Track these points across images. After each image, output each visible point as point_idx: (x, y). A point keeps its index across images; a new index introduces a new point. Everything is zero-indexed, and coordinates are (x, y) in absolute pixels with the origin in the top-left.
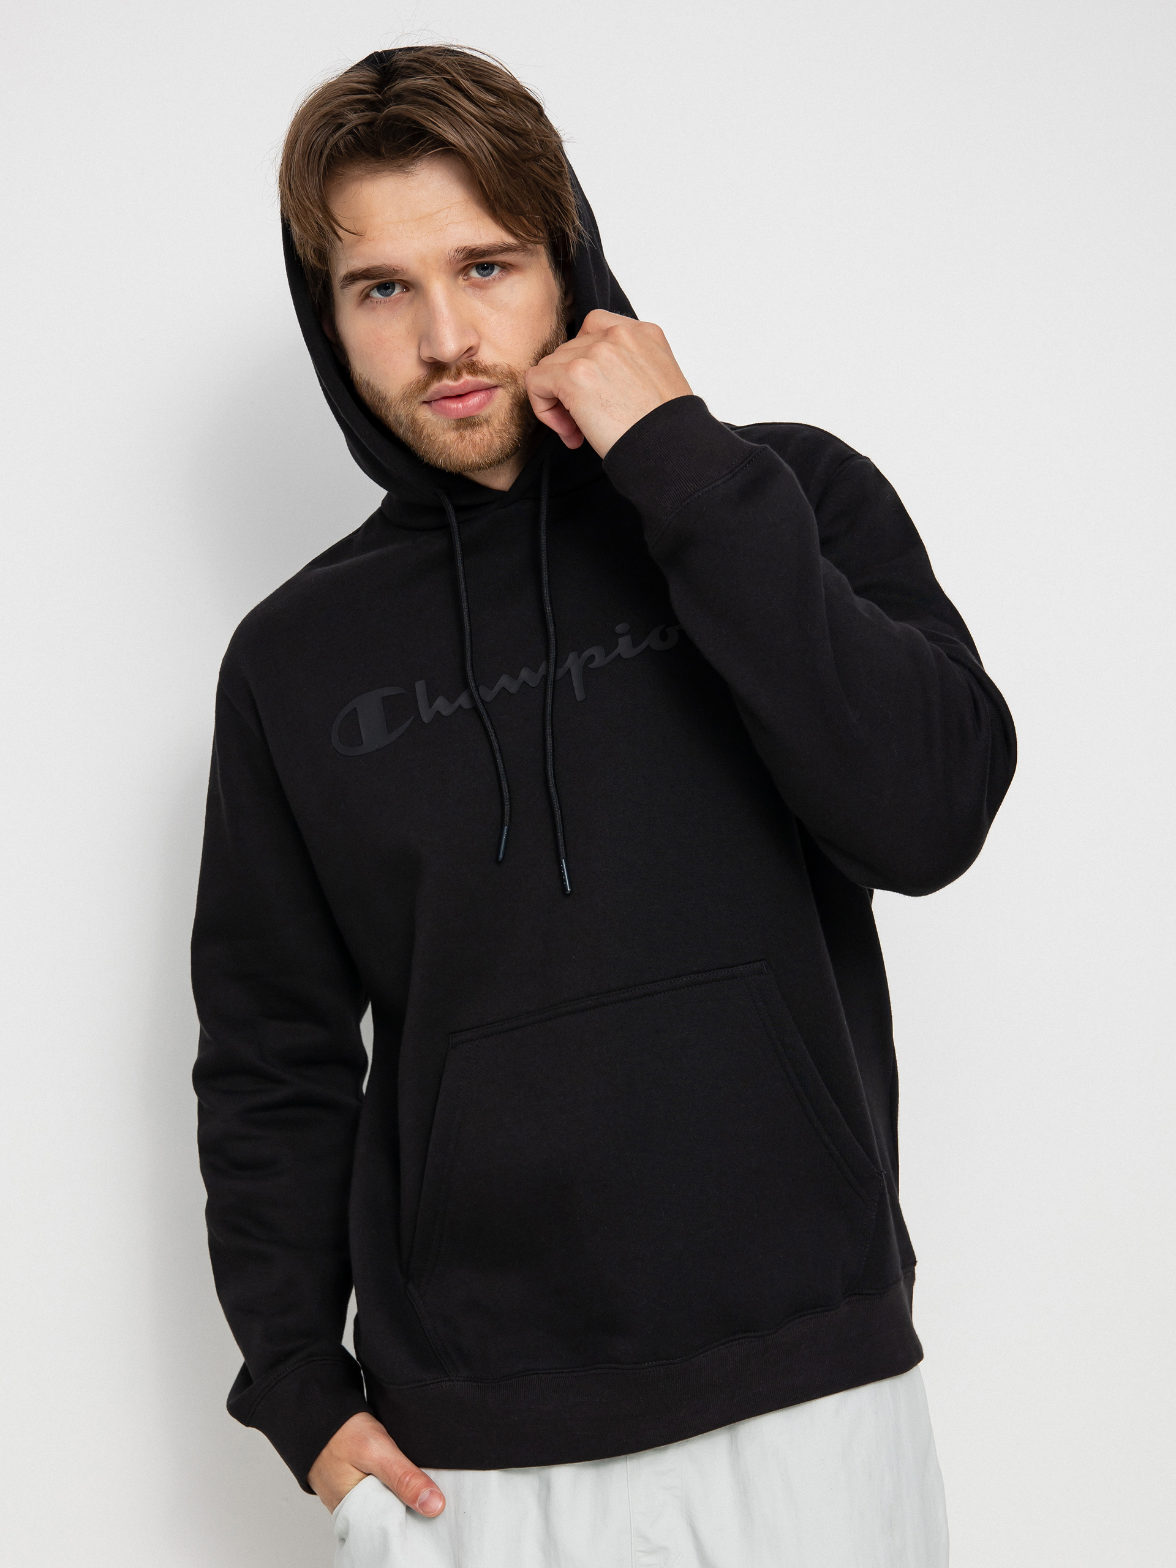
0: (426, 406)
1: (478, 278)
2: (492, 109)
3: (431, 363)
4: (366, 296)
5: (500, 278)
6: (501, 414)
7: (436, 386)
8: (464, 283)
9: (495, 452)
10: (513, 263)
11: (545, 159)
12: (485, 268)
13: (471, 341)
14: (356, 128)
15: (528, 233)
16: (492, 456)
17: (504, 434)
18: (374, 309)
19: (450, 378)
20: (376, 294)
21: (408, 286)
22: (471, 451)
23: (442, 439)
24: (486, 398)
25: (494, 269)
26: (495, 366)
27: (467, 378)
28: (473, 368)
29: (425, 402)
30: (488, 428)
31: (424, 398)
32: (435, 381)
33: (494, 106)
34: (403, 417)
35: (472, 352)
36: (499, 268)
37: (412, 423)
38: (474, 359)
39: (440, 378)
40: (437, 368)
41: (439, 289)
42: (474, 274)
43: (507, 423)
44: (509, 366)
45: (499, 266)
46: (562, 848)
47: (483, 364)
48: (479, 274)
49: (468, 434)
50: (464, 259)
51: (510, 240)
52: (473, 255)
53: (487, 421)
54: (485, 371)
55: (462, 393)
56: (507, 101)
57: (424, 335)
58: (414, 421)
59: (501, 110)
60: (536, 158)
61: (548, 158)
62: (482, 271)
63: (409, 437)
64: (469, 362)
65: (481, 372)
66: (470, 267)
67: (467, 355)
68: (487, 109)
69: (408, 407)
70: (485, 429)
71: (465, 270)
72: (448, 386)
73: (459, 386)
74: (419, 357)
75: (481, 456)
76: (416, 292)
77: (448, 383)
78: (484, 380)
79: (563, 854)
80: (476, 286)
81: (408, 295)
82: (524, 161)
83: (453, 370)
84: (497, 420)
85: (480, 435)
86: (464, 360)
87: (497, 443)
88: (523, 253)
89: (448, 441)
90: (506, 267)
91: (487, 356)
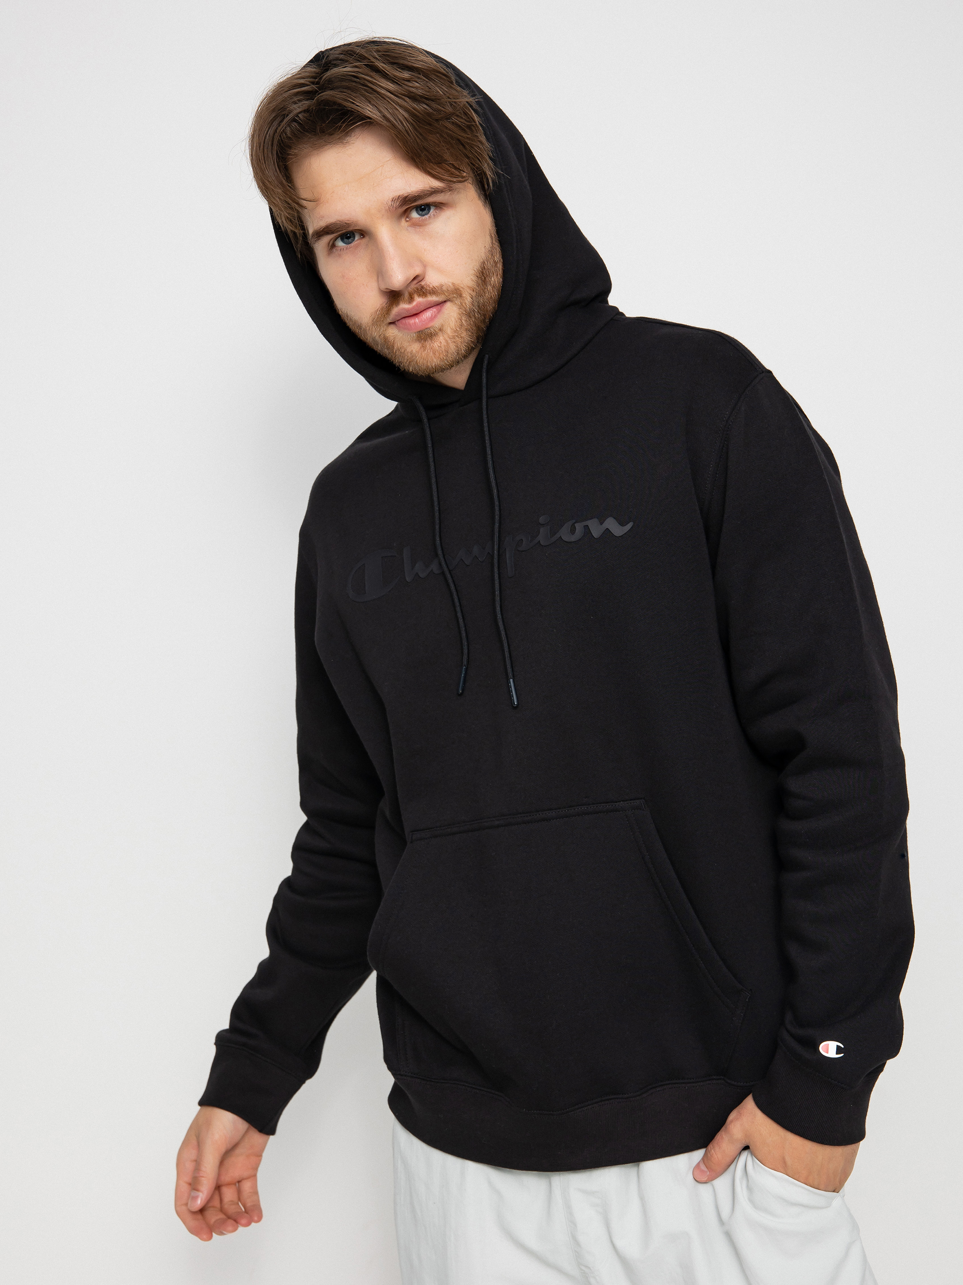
0: (392, 326)
1: (417, 218)
2: (406, 83)
3: (390, 292)
4: (332, 246)
5: (434, 215)
6: (451, 323)
7: (395, 310)
8: (406, 224)
9: (452, 354)
10: (443, 202)
11: (456, 117)
12: (424, 209)
13: (417, 270)
14: (297, 116)
15: (452, 175)
16: (451, 358)
17: (457, 339)
18: (340, 256)
19: (405, 302)
20: (340, 243)
21: (363, 233)
22: (433, 357)
23: (409, 350)
24: (437, 312)
25: (430, 209)
26: (442, 286)
27: (418, 300)
28: (423, 291)
29: (390, 323)
30: (444, 336)
31: (389, 320)
32: (394, 306)
33: (408, 81)
34: (377, 338)
35: (420, 278)
36: (434, 207)
37: (385, 341)
38: (423, 283)
39: (397, 304)
40: (394, 296)
41: (385, 232)
42: (414, 215)
43: (458, 329)
44: (453, 284)
45: (434, 206)
46: (509, 670)
47: (431, 286)
48: (419, 215)
49: (428, 344)
50: (401, 205)
51: (436, 184)
52: (407, 201)
53: (440, 330)
54: (433, 292)
55: (416, 313)
56: (420, 74)
57: (380, 271)
58: (386, 339)
59: (414, 82)
60: (448, 117)
61: (457, 116)
62: (421, 212)
63: (386, 352)
64: (417, 286)
65: (430, 293)
66: (409, 210)
67: (415, 282)
68: (403, 84)
69: (378, 330)
70: (441, 338)
71: (406, 213)
72: (404, 309)
73: (414, 307)
74: (379, 289)
75: (442, 360)
76: (369, 238)
77: (404, 306)
78: (433, 299)
79: (510, 675)
80: (415, 225)
81: (364, 241)
82: (437, 120)
83: (406, 295)
84: (449, 328)
85: (437, 343)
86: (414, 286)
87: (453, 347)
88: (450, 193)
89: (414, 351)
90: (439, 206)
91: (433, 279)
